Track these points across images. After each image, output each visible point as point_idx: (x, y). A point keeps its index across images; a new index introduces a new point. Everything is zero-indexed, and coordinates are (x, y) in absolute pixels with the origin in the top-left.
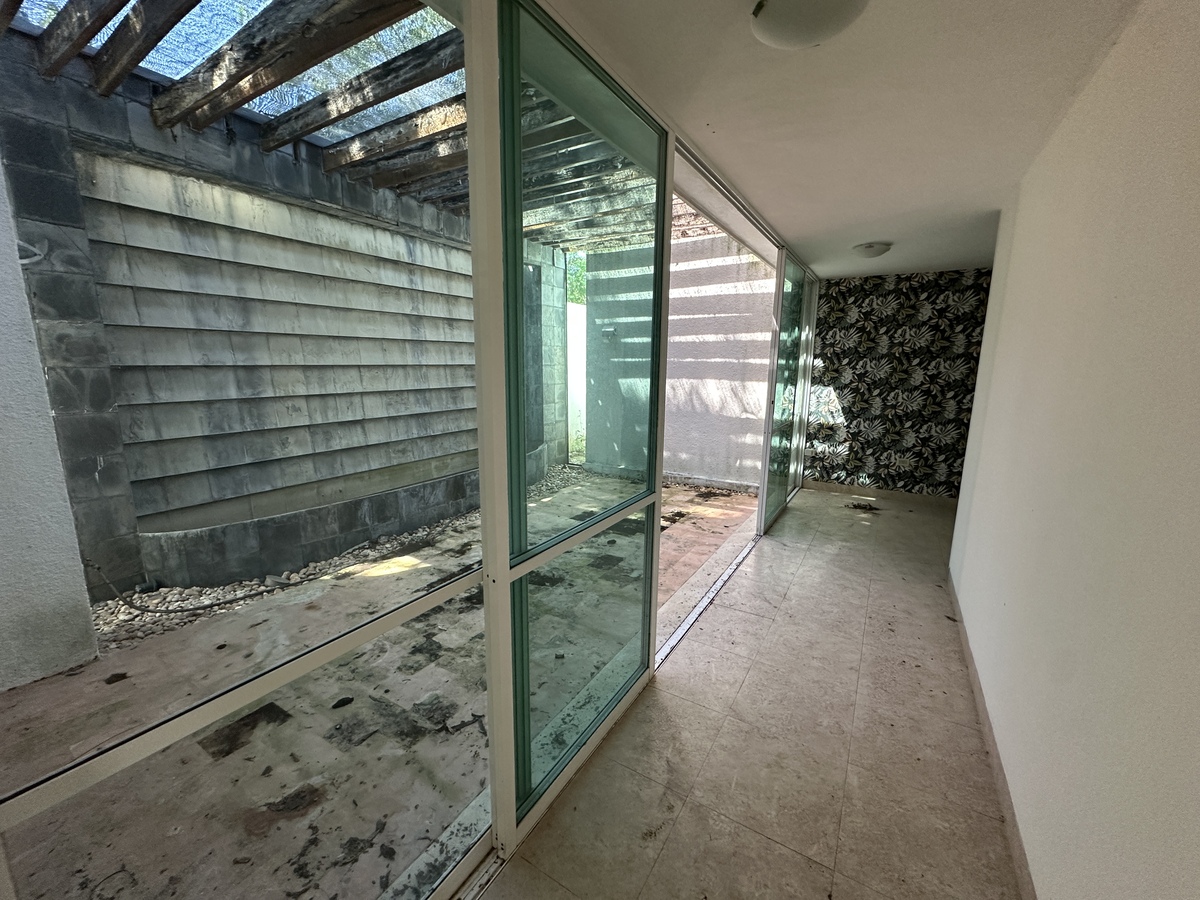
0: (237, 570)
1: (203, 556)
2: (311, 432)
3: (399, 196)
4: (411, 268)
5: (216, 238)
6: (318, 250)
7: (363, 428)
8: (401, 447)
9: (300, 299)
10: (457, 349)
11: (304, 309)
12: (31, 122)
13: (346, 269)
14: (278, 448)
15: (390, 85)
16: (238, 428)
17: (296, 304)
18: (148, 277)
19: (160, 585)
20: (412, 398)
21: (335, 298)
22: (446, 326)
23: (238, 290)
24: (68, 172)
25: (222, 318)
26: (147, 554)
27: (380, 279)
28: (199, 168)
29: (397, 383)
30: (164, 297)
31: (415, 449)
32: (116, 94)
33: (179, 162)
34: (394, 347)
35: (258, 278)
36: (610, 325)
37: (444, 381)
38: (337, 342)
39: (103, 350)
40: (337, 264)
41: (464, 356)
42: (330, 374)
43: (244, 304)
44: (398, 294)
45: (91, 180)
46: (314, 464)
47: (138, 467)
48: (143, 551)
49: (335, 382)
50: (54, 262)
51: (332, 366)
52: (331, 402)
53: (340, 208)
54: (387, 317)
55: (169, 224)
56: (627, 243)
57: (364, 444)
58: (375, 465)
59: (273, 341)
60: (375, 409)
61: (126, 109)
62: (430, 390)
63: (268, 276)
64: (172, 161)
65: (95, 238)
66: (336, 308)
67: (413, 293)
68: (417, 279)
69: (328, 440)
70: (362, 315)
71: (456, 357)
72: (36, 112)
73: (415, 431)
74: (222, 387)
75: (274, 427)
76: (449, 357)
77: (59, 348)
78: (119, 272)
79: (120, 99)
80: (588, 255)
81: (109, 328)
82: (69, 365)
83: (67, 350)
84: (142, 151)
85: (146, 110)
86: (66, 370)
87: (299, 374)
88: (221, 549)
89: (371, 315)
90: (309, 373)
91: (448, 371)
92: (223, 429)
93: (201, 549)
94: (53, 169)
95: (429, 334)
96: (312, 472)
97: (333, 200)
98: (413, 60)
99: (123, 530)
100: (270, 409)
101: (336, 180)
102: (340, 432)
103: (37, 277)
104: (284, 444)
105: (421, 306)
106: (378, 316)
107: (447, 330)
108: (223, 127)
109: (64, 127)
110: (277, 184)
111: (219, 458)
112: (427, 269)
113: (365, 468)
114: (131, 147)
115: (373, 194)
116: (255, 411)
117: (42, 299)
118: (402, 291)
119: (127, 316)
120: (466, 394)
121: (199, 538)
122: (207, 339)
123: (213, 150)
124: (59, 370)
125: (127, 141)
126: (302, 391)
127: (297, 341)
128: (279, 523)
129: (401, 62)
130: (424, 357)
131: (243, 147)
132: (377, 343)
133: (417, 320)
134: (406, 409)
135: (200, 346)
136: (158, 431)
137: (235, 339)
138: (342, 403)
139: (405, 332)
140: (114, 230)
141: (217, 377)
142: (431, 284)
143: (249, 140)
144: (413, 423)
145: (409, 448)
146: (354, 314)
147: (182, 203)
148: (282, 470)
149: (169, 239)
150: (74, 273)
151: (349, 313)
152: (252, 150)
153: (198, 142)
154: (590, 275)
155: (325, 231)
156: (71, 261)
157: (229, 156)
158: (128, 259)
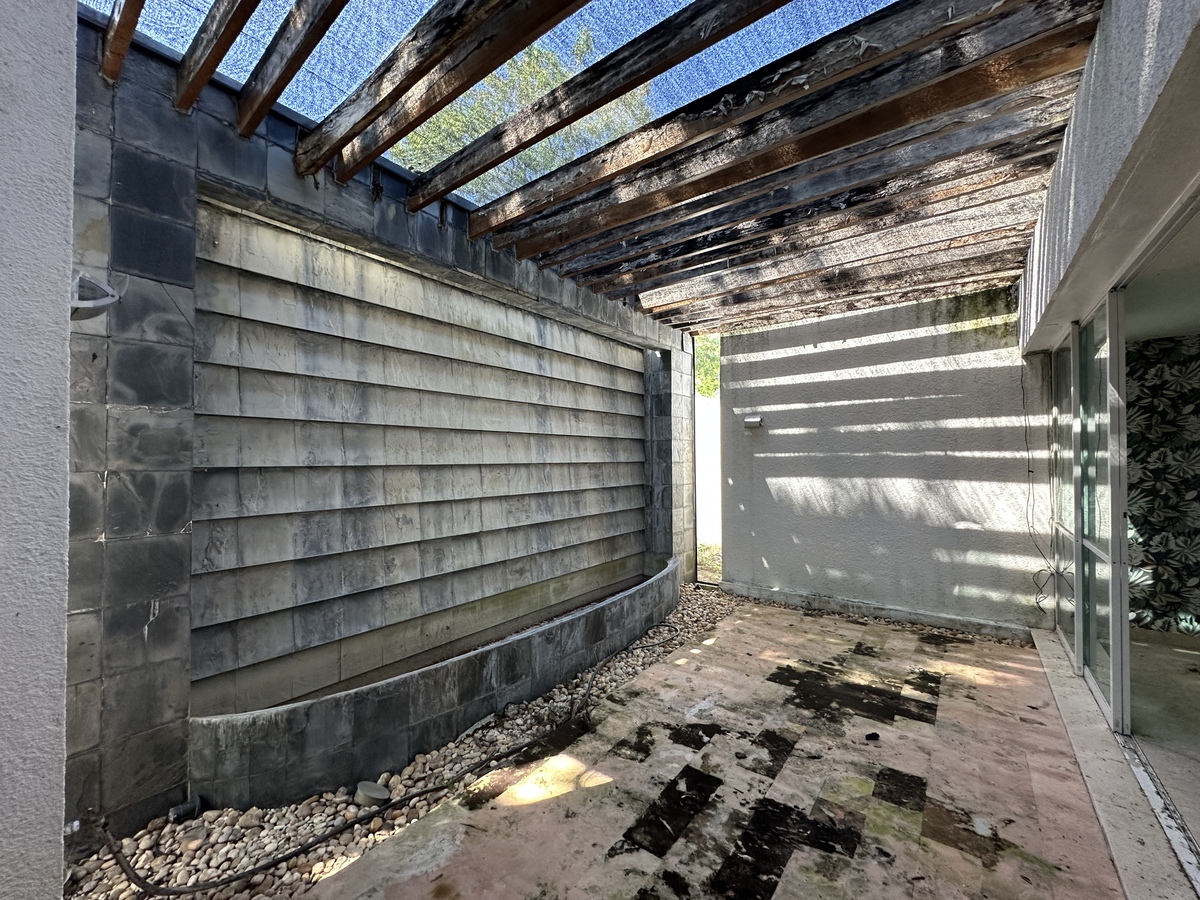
0: (318, 775)
1: (273, 755)
2: (420, 550)
3: (541, 268)
4: (539, 351)
5: (342, 311)
6: (448, 329)
7: (479, 542)
8: (519, 566)
9: (424, 385)
10: (582, 445)
11: (427, 396)
12: (153, 157)
13: (475, 351)
14: (382, 573)
15: (605, 87)
16: (338, 549)
17: (419, 391)
18: (258, 355)
19: (206, 805)
20: (533, 504)
21: (460, 384)
22: (572, 417)
23: (359, 373)
24: (187, 219)
25: (337, 408)
26: (195, 752)
27: (509, 363)
28: (337, 224)
29: (520, 485)
30: (274, 380)
31: (533, 567)
32: (259, 136)
33: (317, 216)
34: (518, 443)
35: (381, 359)
36: (754, 414)
37: (567, 482)
38: (459, 435)
39: (187, 446)
40: (466, 345)
41: (589, 453)
42: (448, 475)
43: (362, 389)
44: (525, 381)
45: (213, 241)
46: (421, 592)
47: (206, 607)
48: (191, 748)
49: (453, 486)
50: (146, 328)
51: (452, 466)
52: (446, 510)
53: (481, 278)
54: (514, 406)
55: (292, 295)
56: (773, 322)
57: (479, 564)
58: (489, 592)
59: (390, 434)
60: (494, 518)
61: (266, 153)
62: (553, 493)
63: (393, 357)
64: (310, 215)
65: (205, 307)
66: (462, 396)
67: (541, 379)
68: (546, 364)
69: (439, 561)
70: (487, 404)
71: (581, 453)
72: (161, 148)
73: (535, 546)
74: (326, 494)
75: (380, 545)
76: (574, 454)
77: (129, 444)
78: (226, 348)
79: (262, 142)
80: (722, 338)
81: (202, 419)
82: (138, 467)
83: (140, 448)
84: (276, 201)
85: (288, 157)
86: (132, 474)
87: (414, 476)
88: (299, 742)
89: (496, 404)
90: (425, 475)
91: (572, 469)
92: (319, 550)
93: (273, 742)
94: (168, 214)
95: (555, 426)
96: (418, 603)
97: (475, 269)
98: (646, 45)
99: (169, 714)
100: (378, 520)
101: (480, 248)
102: (453, 548)
103: (119, 347)
104: (388, 568)
105: (548, 395)
106: (503, 405)
107: (573, 423)
108: (369, 182)
109: (192, 168)
110: (419, 248)
111: (310, 589)
112: (556, 354)
113: (478, 596)
114: (265, 195)
115: (516, 265)
116: (360, 525)
117: (121, 376)
118: (530, 377)
119: (225, 404)
120: (591, 498)
121: (273, 723)
122: (317, 432)
123: (356, 207)
124: (122, 475)
125: (262, 188)
126: (416, 497)
127: (416, 434)
128: (383, 694)
129: (626, 54)
130: (549, 454)
131: (389, 205)
132: (501, 438)
133: (543, 410)
134: (528, 517)
135: (307, 441)
136: (240, 556)
137: (349, 433)
138: (459, 511)
139: (528, 424)
140: (228, 298)
141: (319, 480)
142: (561, 370)
143: (395, 198)
144: (534, 536)
145: (527, 568)
146: (480, 403)
147: (310, 271)
148: (384, 602)
149: (290, 312)
150: (169, 344)
151: (474, 402)
152: (397, 209)
153: (341, 196)
154: (724, 360)
155: (458, 308)
156: (170, 329)
157: (372, 214)
158: (239, 333)
